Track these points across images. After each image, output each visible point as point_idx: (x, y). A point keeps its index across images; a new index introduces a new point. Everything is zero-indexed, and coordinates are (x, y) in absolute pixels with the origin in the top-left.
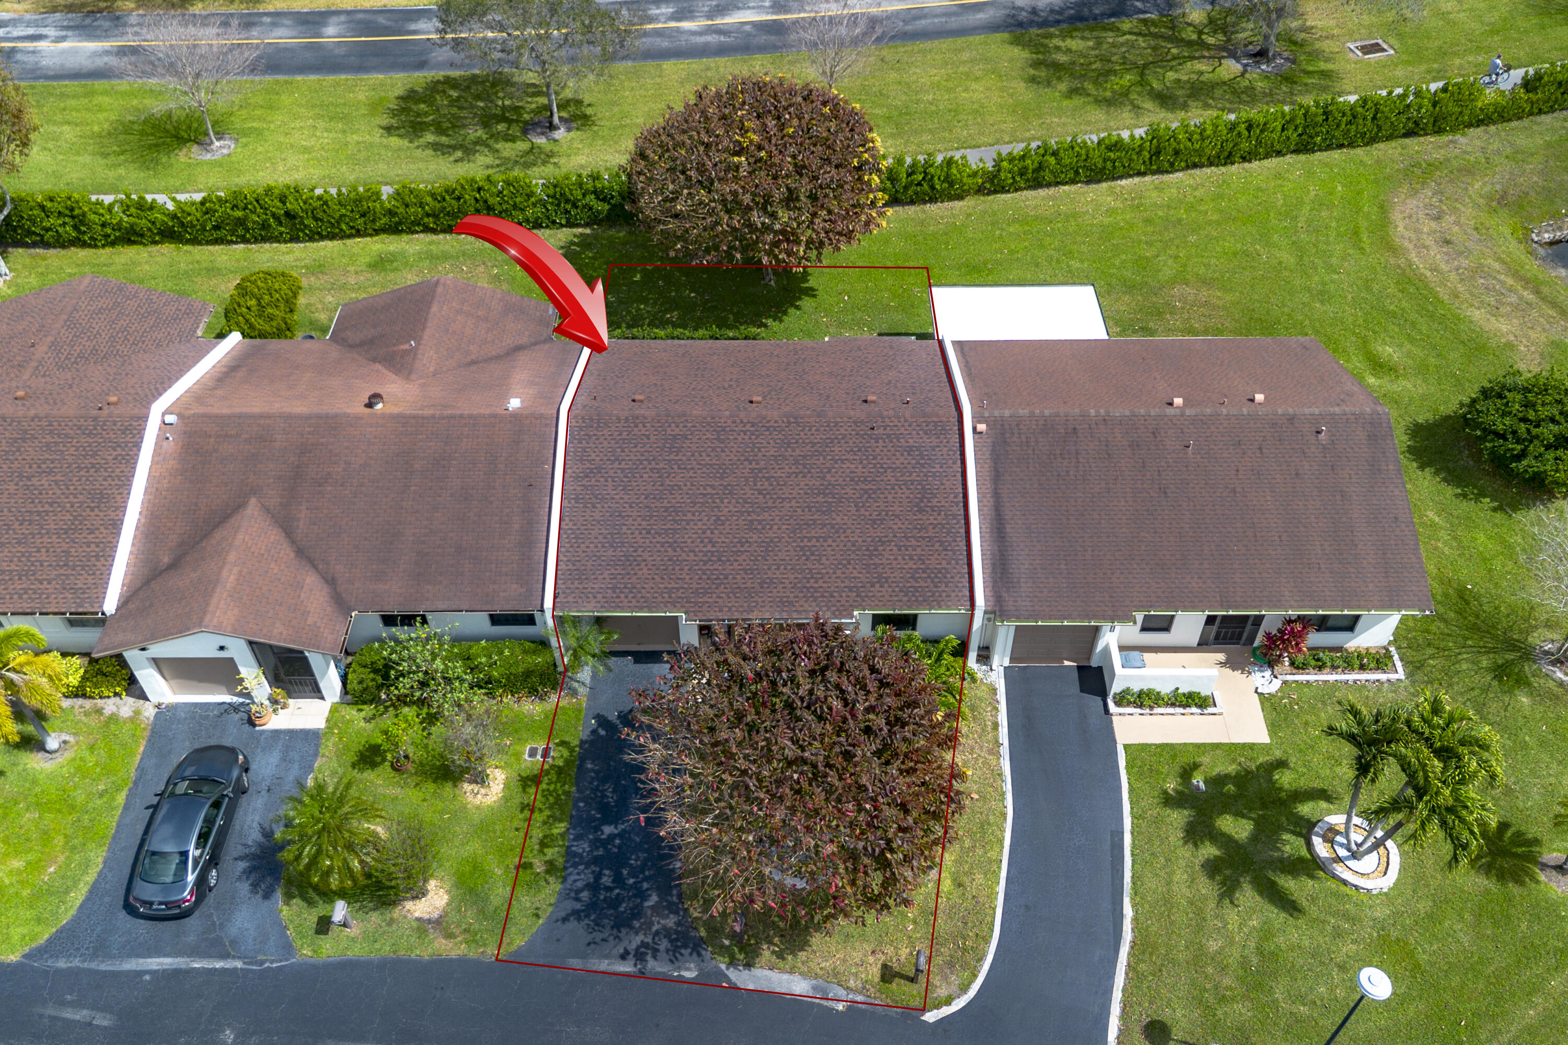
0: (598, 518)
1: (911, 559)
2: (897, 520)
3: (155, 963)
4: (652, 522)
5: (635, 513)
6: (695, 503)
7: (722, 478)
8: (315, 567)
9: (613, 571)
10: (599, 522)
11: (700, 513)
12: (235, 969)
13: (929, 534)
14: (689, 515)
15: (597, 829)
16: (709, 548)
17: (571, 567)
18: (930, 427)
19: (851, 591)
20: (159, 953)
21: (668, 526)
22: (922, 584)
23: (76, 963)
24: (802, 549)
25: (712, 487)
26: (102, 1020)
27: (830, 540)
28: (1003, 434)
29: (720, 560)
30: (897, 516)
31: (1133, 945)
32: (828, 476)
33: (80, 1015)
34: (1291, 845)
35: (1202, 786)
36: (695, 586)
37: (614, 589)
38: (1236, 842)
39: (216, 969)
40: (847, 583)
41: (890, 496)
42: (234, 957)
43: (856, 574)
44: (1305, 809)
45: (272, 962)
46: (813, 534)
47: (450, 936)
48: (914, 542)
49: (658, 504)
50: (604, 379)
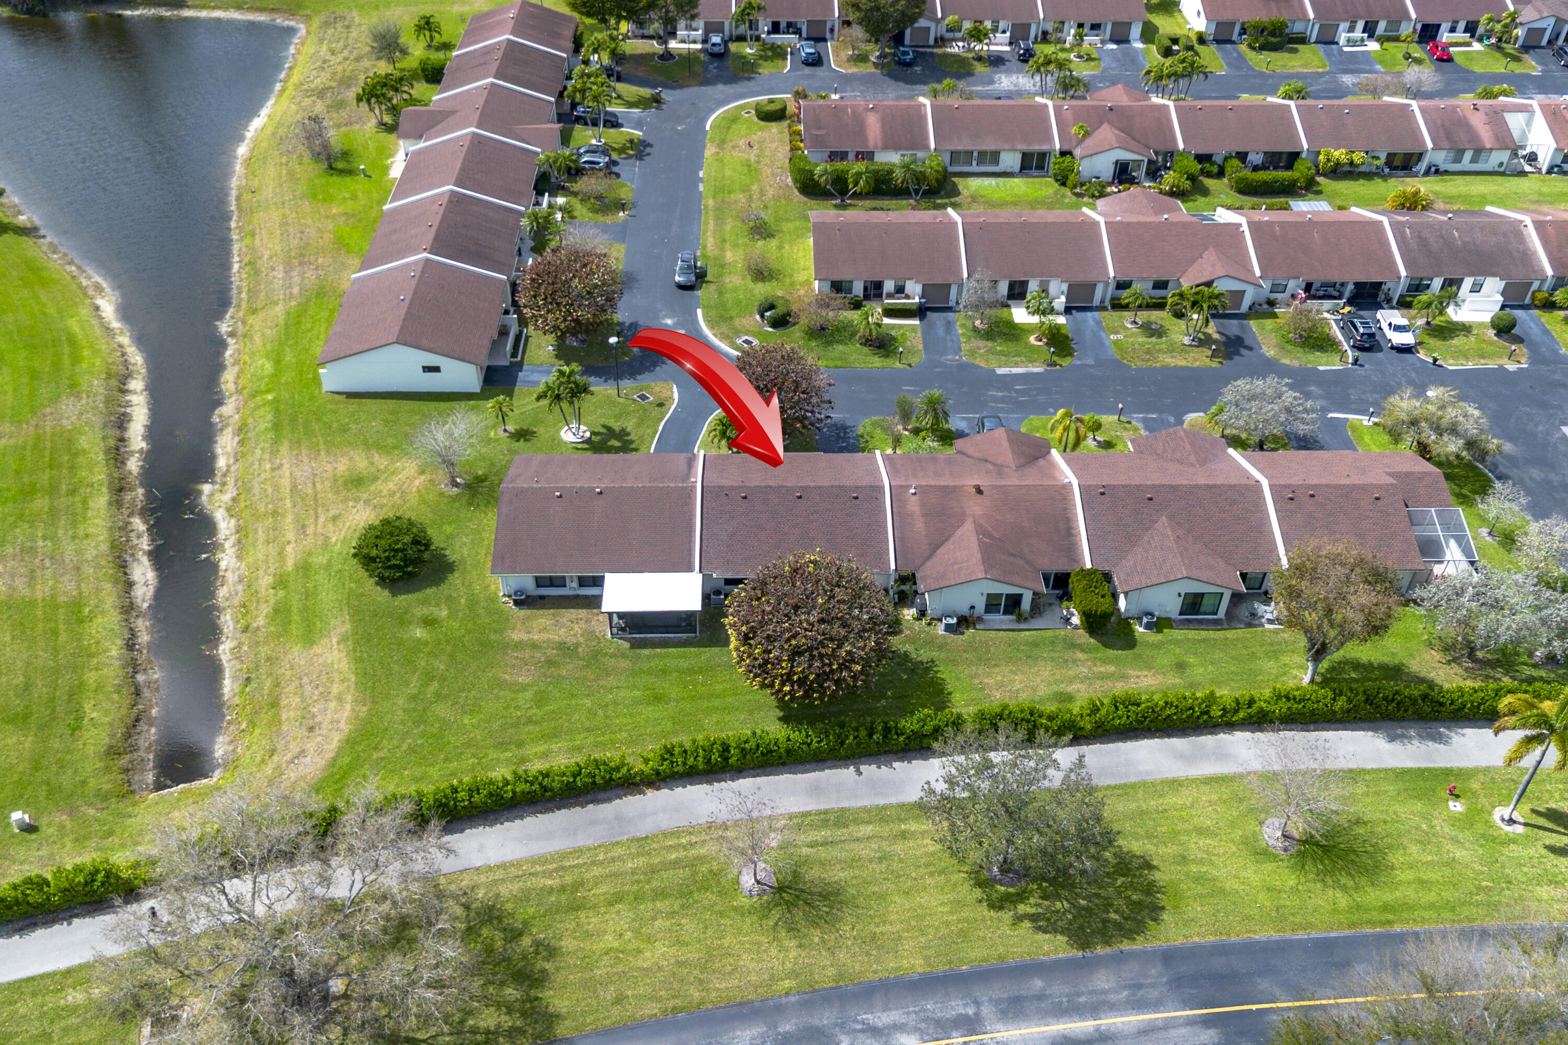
10: (863, 466)
18: (714, 482)
28: (683, 480)
31: (660, 423)
49: (839, 470)
50: (877, 522)
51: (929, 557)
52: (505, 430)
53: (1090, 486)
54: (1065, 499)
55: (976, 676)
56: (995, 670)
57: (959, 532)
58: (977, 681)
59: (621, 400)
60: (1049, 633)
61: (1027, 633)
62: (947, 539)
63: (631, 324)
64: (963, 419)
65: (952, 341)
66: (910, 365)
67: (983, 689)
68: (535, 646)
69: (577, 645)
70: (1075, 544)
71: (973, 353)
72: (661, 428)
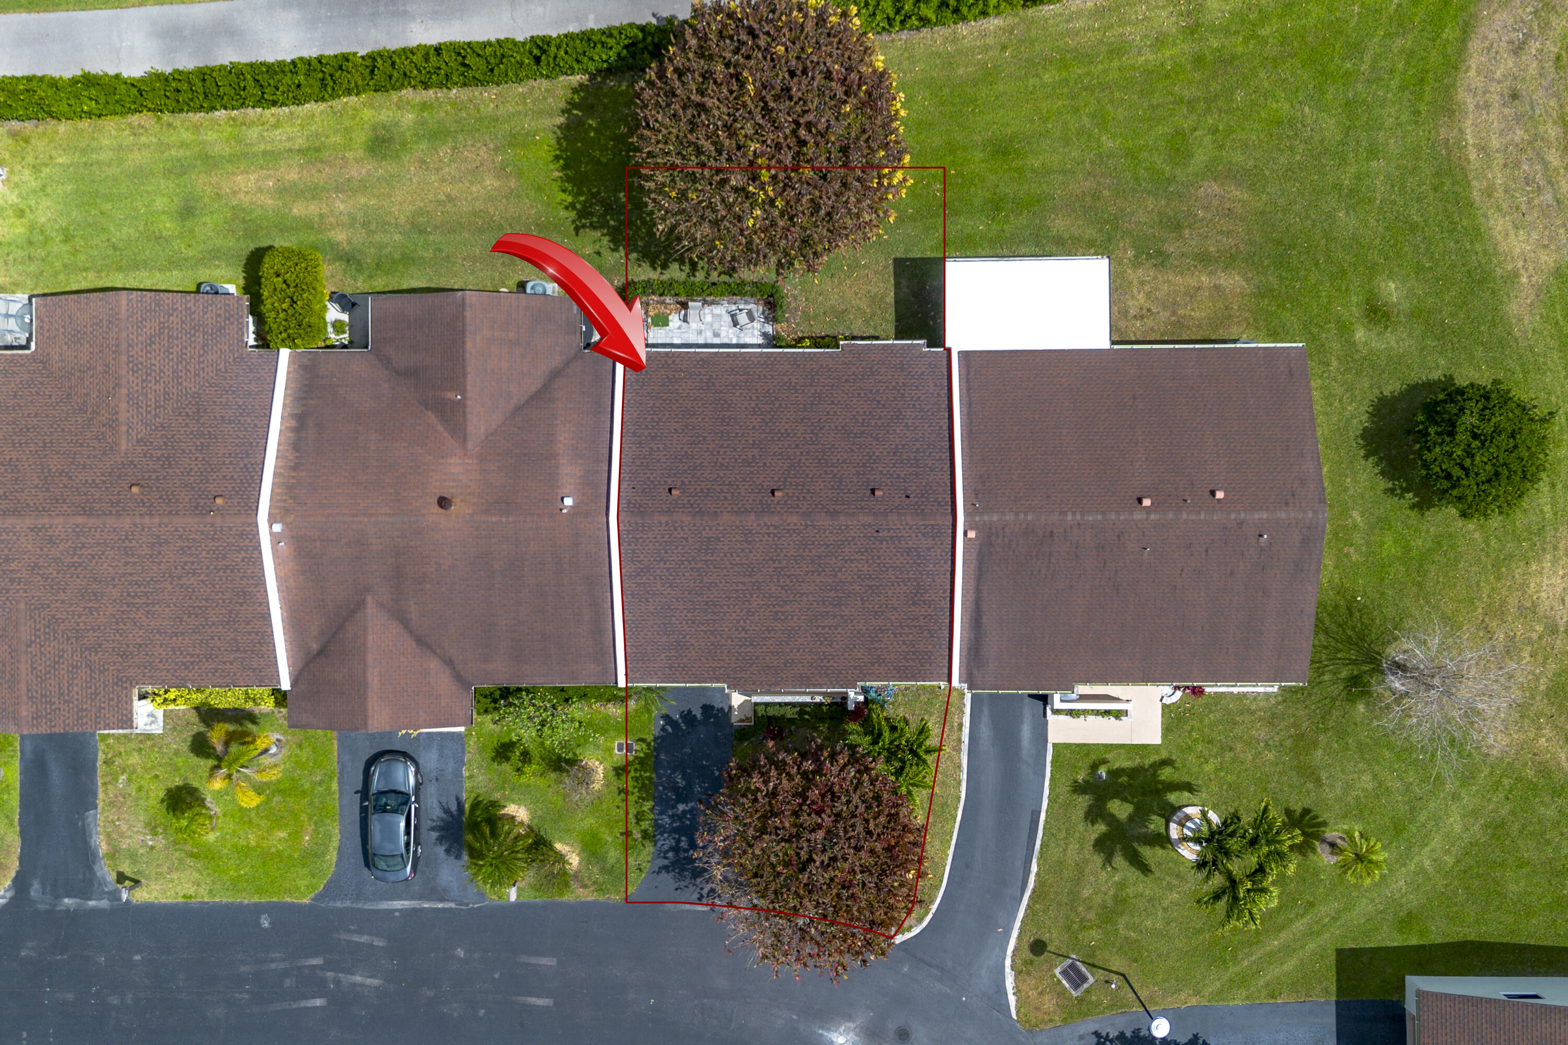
0: (652, 610)
1: (904, 644)
2: (894, 612)
3: (399, 904)
4: (695, 613)
5: (681, 607)
6: (729, 598)
7: (750, 576)
8: (434, 651)
9: (668, 654)
10: (652, 614)
11: (734, 606)
12: (451, 908)
13: (920, 624)
14: (725, 607)
15: (674, 807)
16: (743, 634)
17: (634, 650)
18: (928, 530)
19: (855, 669)
20: (399, 898)
21: (709, 617)
22: (912, 663)
23: (348, 904)
24: (817, 635)
25: (743, 583)
26: (379, 942)
27: (840, 629)
28: (989, 537)
29: (752, 644)
30: (895, 609)
31: (1034, 891)
32: (839, 574)
33: (364, 939)
34: (1155, 823)
35: (1104, 775)
36: (733, 665)
37: (670, 668)
38: (1118, 821)
39: (439, 909)
40: (853, 663)
41: (890, 592)
42: (448, 901)
43: (860, 655)
44: (1172, 797)
45: (474, 904)
46: (826, 623)
47: (585, 886)
48: (907, 630)
49: (699, 598)
50: (640, 443)
51: (555, 375)
59: (1116, 964)
62: (519, 409)
64: (445, 894)
72: (1034, 868)
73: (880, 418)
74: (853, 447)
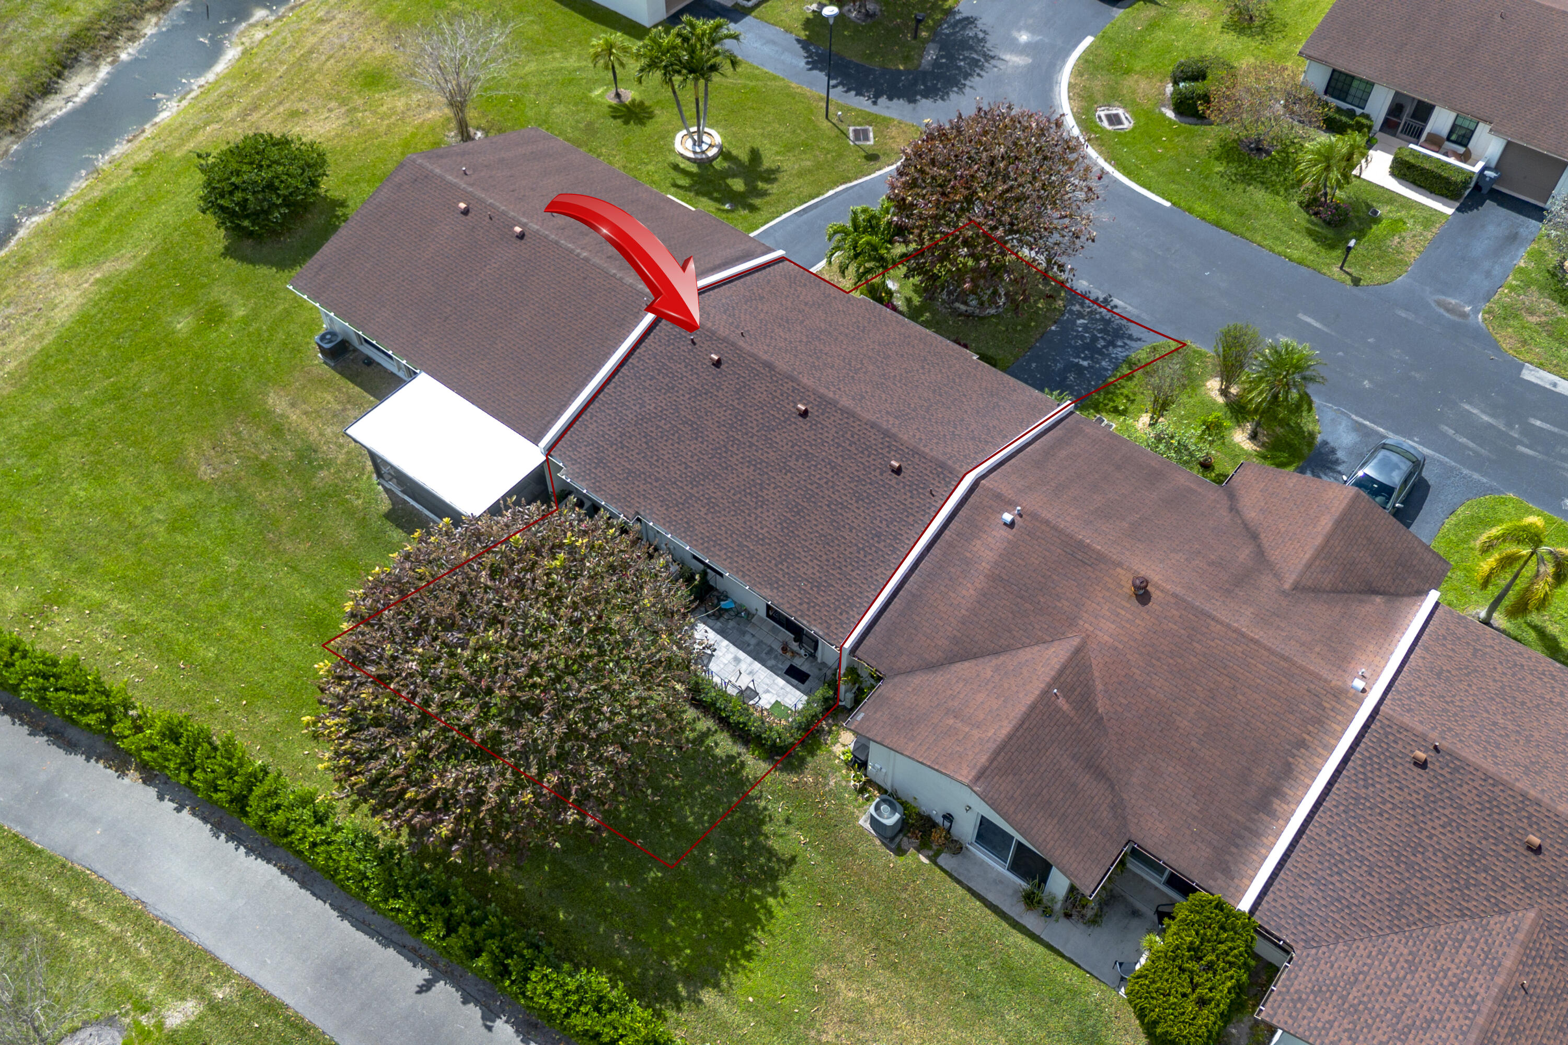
2: (784, 303)
4: (957, 398)
5: (966, 407)
8: (1245, 524)
12: (1357, 415)
23: (1465, 472)
24: (862, 332)
26: (1448, 431)
27: (840, 323)
30: (781, 304)
32: (804, 341)
34: (719, 164)
35: (727, 205)
38: (745, 181)
39: (1370, 422)
41: (774, 312)
42: (1357, 422)
44: (694, 169)
46: (847, 331)
50: (895, 538)
51: (931, 667)
52: (618, 95)
53: (1404, 728)
54: (1319, 722)
55: (837, 961)
56: (882, 976)
57: (1025, 655)
58: (823, 971)
59: (825, 124)
60: (1070, 976)
61: (1026, 943)
62: (996, 653)
63: (967, 19)
64: (1358, 427)
65: (1488, 274)
66: (1356, 282)
67: (815, 998)
68: (278, 431)
69: (328, 464)
70: (1257, 834)
71: (1509, 314)
72: (831, 193)
73: (658, 427)
74: (703, 414)
